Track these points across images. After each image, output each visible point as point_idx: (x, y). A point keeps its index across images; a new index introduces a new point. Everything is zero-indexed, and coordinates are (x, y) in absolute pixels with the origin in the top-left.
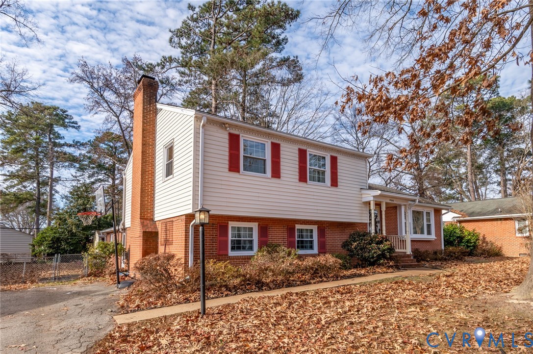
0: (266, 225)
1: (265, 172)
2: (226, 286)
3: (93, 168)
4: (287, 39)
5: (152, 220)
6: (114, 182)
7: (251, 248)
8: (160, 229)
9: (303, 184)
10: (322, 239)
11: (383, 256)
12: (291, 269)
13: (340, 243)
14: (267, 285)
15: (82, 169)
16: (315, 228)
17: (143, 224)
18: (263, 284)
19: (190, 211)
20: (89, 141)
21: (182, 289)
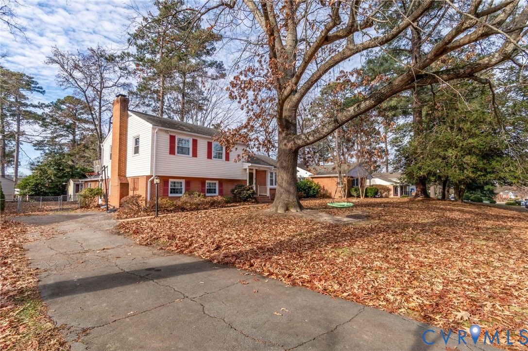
0: (189, 181)
1: (189, 154)
2: (167, 210)
3: (55, 125)
4: (215, 48)
5: (125, 176)
6: (74, 137)
7: (181, 193)
8: (130, 181)
9: (209, 160)
10: (221, 188)
11: (249, 196)
12: (199, 202)
13: (230, 190)
14: (187, 209)
15: (45, 125)
16: (217, 182)
17: (120, 179)
18: (185, 209)
19: (149, 174)
20: (51, 103)
21: (145, 210)
